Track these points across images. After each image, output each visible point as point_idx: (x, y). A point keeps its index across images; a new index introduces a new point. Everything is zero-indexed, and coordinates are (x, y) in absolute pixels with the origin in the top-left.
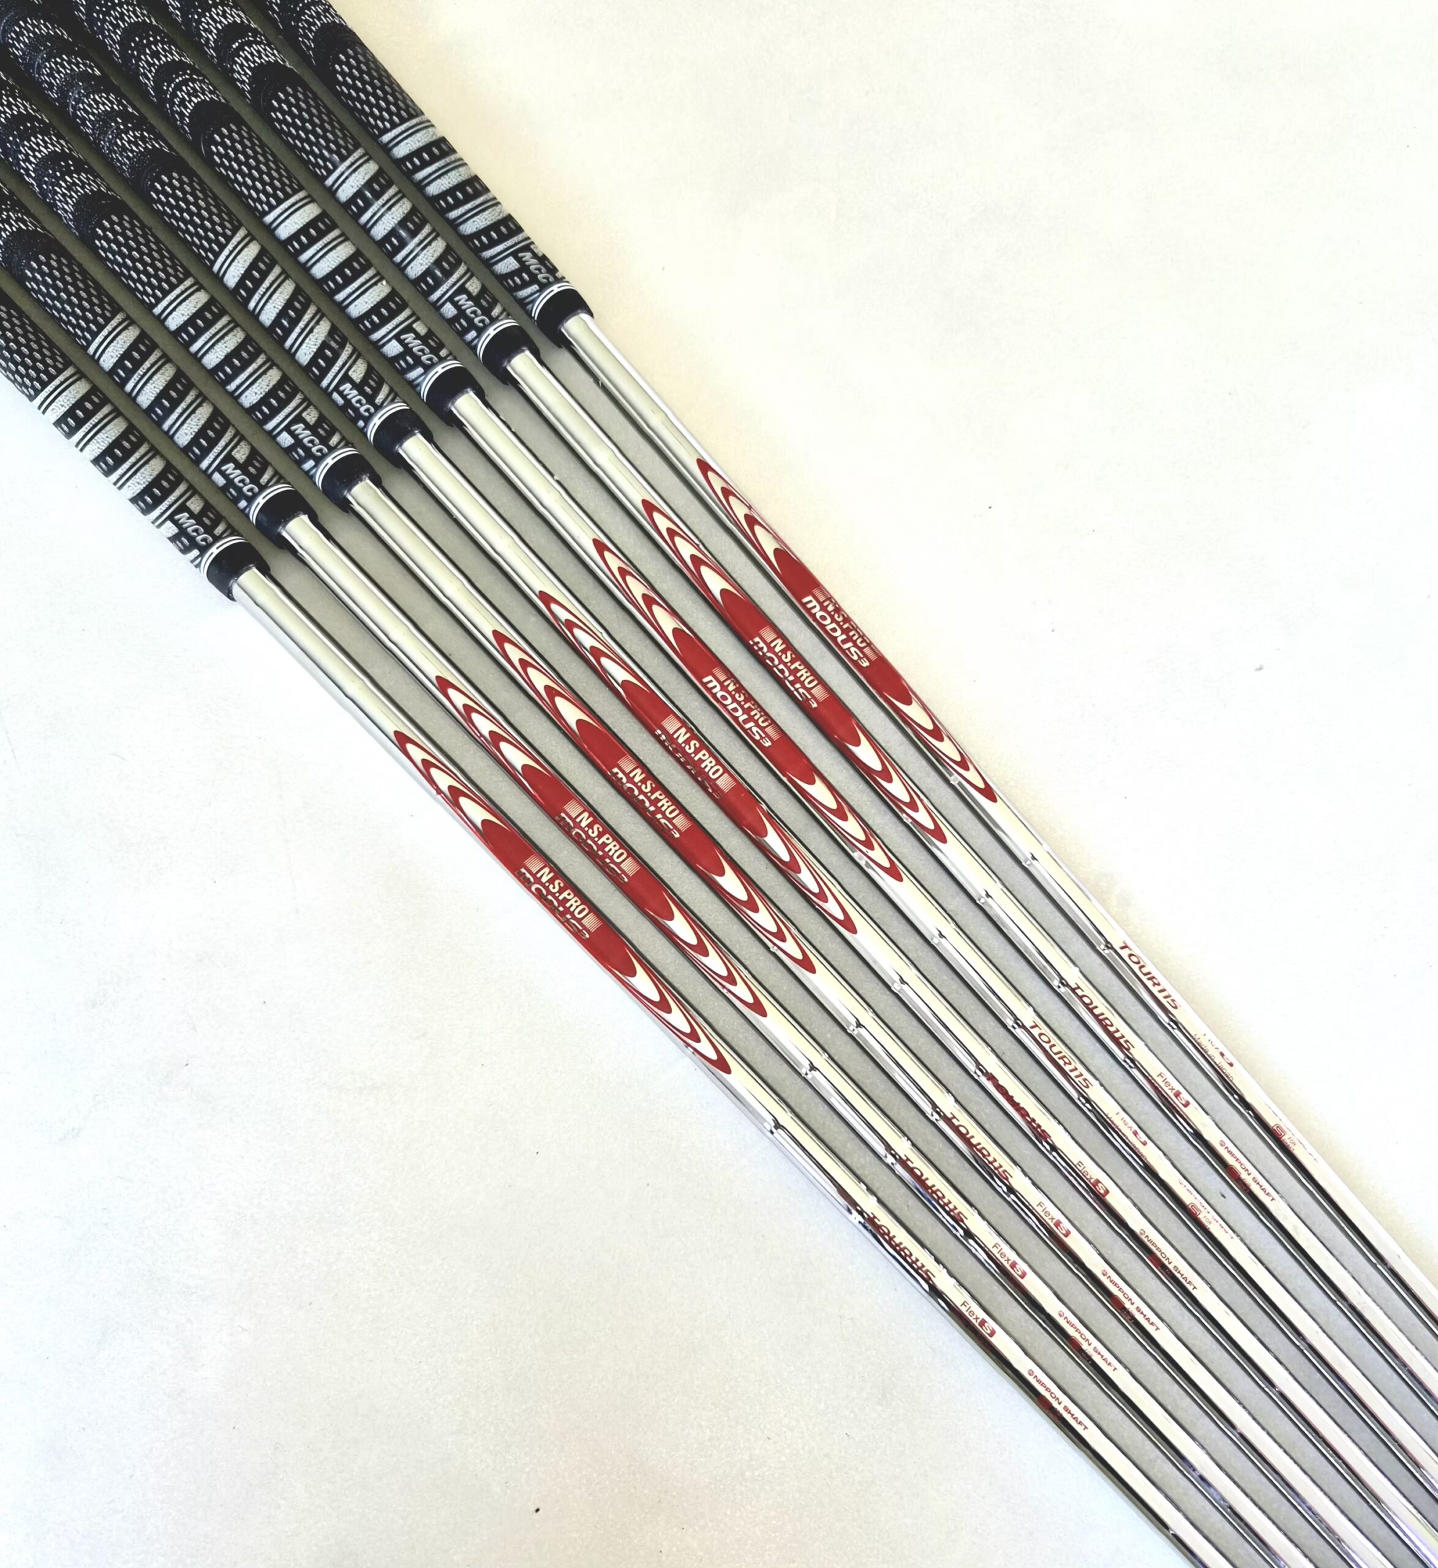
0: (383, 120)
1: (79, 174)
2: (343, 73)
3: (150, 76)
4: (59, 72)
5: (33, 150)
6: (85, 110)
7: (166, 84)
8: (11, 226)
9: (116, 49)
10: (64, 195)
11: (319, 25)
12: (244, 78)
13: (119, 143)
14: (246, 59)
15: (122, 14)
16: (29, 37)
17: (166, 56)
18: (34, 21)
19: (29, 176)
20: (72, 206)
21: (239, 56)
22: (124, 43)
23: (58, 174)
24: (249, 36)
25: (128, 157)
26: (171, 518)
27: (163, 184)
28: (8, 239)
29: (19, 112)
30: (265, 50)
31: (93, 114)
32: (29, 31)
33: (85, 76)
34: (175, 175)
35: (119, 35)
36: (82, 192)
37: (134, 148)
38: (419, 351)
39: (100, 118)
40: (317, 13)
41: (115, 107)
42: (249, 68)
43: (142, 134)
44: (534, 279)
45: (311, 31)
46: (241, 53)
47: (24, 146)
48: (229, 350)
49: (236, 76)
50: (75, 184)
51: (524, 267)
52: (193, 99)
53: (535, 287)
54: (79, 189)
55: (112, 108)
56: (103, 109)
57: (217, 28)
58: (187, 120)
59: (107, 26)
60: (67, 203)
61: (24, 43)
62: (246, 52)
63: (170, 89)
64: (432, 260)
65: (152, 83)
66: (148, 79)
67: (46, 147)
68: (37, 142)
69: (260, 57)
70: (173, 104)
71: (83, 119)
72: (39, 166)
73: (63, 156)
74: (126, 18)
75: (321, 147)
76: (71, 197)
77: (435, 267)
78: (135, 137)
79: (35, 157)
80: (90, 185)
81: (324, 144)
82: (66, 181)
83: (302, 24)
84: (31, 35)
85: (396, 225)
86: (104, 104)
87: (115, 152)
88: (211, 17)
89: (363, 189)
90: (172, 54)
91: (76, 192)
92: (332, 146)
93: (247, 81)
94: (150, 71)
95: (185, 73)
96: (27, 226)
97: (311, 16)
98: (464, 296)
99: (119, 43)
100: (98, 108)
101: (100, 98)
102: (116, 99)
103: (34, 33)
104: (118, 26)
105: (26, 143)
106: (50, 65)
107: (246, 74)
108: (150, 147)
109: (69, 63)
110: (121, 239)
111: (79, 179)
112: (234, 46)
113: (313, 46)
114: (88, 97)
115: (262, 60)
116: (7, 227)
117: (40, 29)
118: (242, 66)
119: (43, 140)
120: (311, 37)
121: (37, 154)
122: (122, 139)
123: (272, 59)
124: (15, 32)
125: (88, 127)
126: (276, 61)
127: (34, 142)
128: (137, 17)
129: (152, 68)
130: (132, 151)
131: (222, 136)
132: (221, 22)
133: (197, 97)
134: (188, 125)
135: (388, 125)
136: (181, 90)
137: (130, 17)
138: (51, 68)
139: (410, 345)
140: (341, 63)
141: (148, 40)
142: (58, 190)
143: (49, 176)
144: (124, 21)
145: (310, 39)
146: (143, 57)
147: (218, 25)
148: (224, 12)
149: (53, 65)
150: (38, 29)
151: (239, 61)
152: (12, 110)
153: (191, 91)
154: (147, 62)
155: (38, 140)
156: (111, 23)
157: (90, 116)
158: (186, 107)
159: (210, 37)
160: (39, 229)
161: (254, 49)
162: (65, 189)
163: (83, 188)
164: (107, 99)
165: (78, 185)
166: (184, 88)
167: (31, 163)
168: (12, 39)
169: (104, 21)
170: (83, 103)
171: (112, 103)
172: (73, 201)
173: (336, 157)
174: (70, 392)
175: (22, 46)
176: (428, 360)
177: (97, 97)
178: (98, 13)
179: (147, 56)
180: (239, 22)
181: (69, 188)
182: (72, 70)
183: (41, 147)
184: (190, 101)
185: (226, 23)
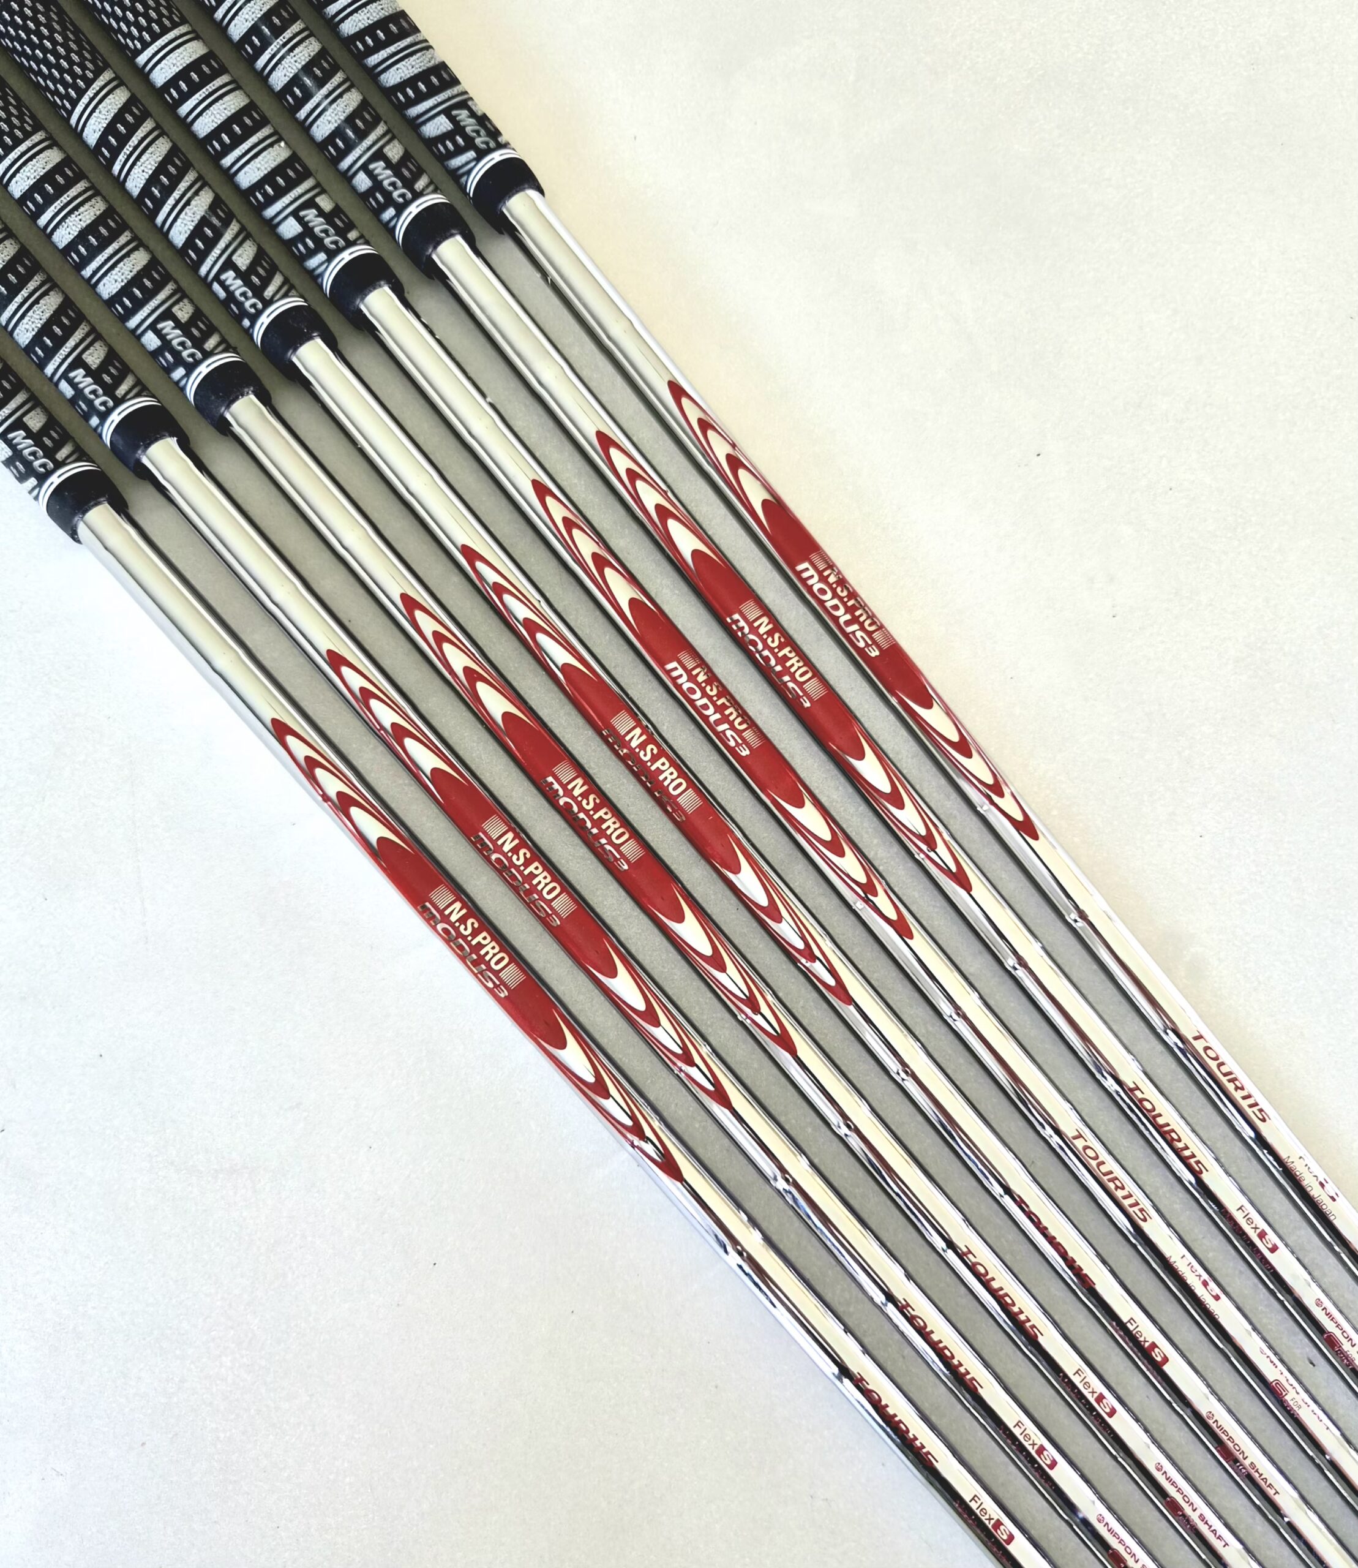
27: (12, 13)
38: (322, 231)
44: (470, 144)
48: (84, 225)
51: (458, 129)
53: (471, 154)
64: (343, 117)
77: (346, 126)
85: (299, 71)
89: (260, 24)
98: (382, 164)
139: (311, 225)
176: (332, 243)
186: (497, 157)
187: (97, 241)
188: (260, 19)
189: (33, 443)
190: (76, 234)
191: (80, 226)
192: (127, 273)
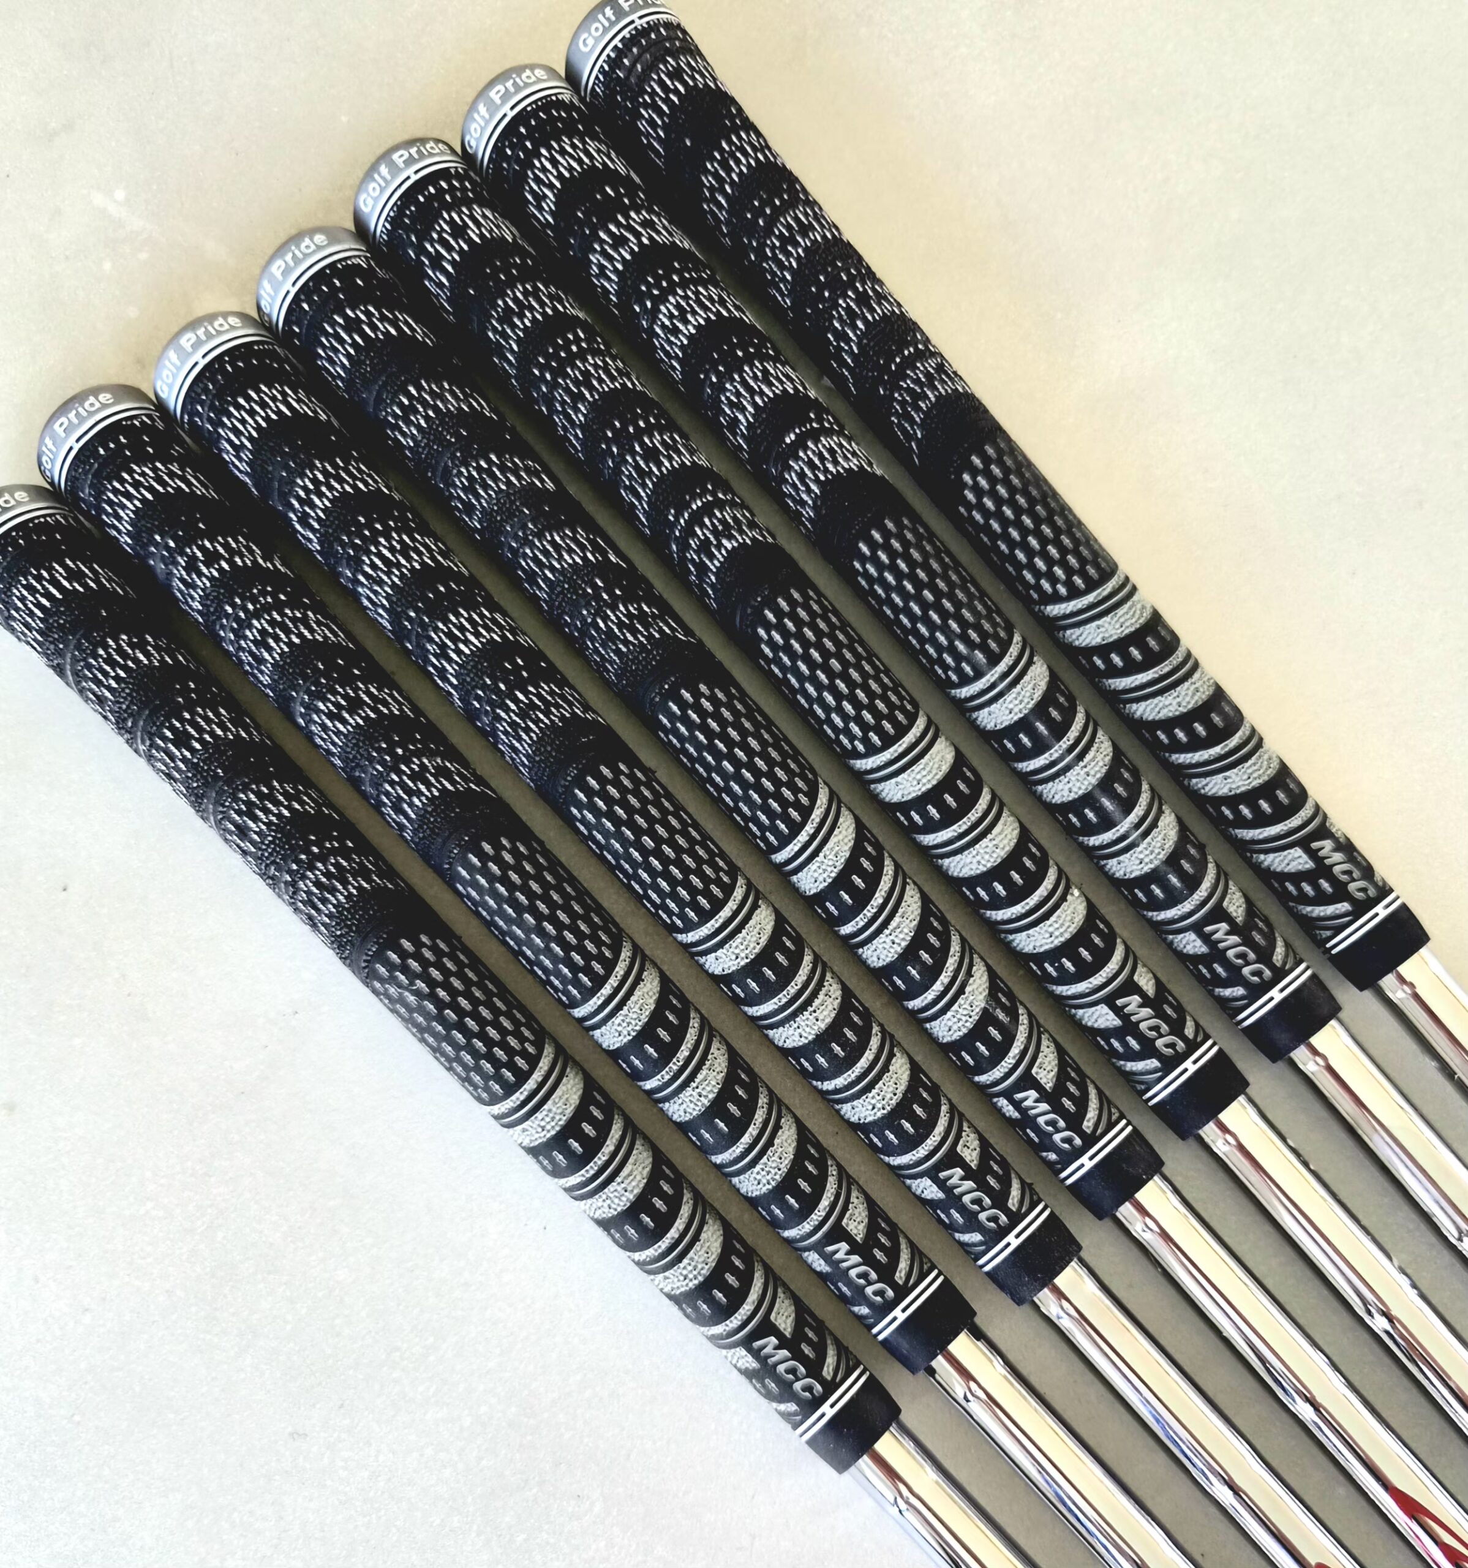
0: (1054, 580)
1: (537, 686)
2: (976, 489)
3: (643, 494)
4: (486, 487)
5: (454, 639)
6: (535, 559)
7: (672, 511)
8: (429, 785)
9: (576, 436)
10: (513, 724)
11: (933, 399)
12: (805, 497)
13: (602, 625)
14: (811, 464)
15: (586, 374)
16: (427, 418)
17: (670, 459)
18: (434, 387)
19: (445, 679)
20: (529, 745)
21: (797, 458)
22: (592, 431)
23: (502, 687)
24: (811, 421)
25: (618, 652)
26: (747, 1343)
27: (683, 705)
28: (426, 811)
29: (423, 564)
30: (841, 446)
31: (552, 569)
32: (425, 404)
33: (531, 495)
34: (703, 688)
35: (583, 414)
36: (547, 721)
37: (630, 638)
38: (1151, 1029)
39: (565, 576)
40: (928, 375)
41: (589, 556)
42: (817, 480)
43: (640, 609)
44: (1341, 893)
45: (918, 409)
46: (801, 454)
47: (436, 630)
48: (823, 1026)
49: (787, 489)
50: (532, 706)
51: (1322, 869)
52: (725, 542)
53: (1344, 907)
54: (541, 716)
55: (584, 558)
56: (570, 561)
57: (754, 404)
58: (713, 578)
59: (559, 394)
60: (520, 739)
61: (418, 427)
62: (809, 453)
63: (682, 521)
64: (1163, 856)
65: (645, 506)
66: (639, 497)
67: (477, 635)
68: (460, 622)
69: (836, 463)
70: (684, 546)
71: (532, 577)
72: (465, 668)
73: (507, 649)
74: (595, 383)
75: (953, 637)
76: (528, 730)
77: (1169, 869)
78: (629, 615)
79: (459, 652)
80: (558, 706)
81: (958, 630)
82: (516, 701)
83: (901, 395)
84: (431, 413)
85: (1094, 787)
86: (570, 551)
87: (593, 639)
88: (744, 383)
89: (1032, 718)
90: (679, 453)
91: (537, 721)
92: (973, 635)
93: (810, 502)
94: (644, 486)
95: (705, 491)
96: (453, 783)
97: (917, 381)
98: (1224, 926)
99: (582, 426)
100: (560, 559)
101: (562, 538)
102: (588, 539)
103: (436, 409)
104: (581, 397)
105: (440, 625)
106: (469, 472)
107: (809, 491)
108: (657, 636)
109: (503, 468)
110: (620, 812)
111: (539, 696)
112: (788, 441)
113: (919, 436)
114: (540, 536)
115: (839, 468)
116: (422, 788)
117: (445, 401)
118: (802, 476)
119: (470, 620)
120: (918, 419)
121: (462, 646)
122: (606, 618)
123: (854, 464)
124: (401, 405)
125: (540, 588)
126: (861, 467)
127: (454, 624)
128: (613, 379)
129: (648, 482)
130: (626, 642)
131: (779, 613)
132: (762, 393)
133: (730, 537)
134: (712, 586)
135: (1062, 590)
136: (702, 525)
137: (601, 381)
138: (470, 478)
139: (1134, 1018)
140: (974, 472)
141: (636, 426)
142: (503, 714)
143: (484, 687)
144: (591, 388)
145: (916, 422)
146: (629, 458)
147: (758, 399)
148: (765, 372)
149: (474, 473)
150: (442, 401)
151: (797, 468)
152: (409, 559)
153: (720, 528)
154: (637, 467)
155: (462, 620)
156: (567, 390)
157: (547, 572)
158: (711, 557)
159: (741, 417)
160: (473, 787)
161: (824, 446)
162: (516, 714)
163: (547, 713)
164: (575, 540)
165: (538, 708)
166: (707, 521)
167: (450, 660)
168: (395, 416)
169: (554, 385)
170: (532, 546)
171: (583, 548)
172: (531, 738)
173: (979, 656)
174: (555, 1103)
175: (415, 432)
176: (1167, 1046)
177: (557, 538)
178: (542, 368)
179: (638, 458)
180: (792, 391)
181: (523, 715)
182: (509, 483)
183: (468, 634)
184: (719, 546)
185: (771, 395)
186: (1381, 911)
187: (843, 1050)
188: (1032, 710)
189: (789, 1355)
190: (811, 1038)
191: (816, 1028)
192: (889, 1096)
